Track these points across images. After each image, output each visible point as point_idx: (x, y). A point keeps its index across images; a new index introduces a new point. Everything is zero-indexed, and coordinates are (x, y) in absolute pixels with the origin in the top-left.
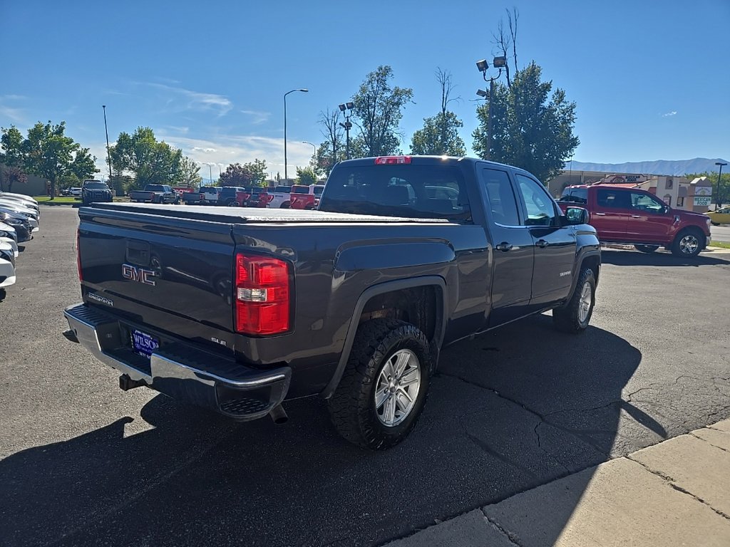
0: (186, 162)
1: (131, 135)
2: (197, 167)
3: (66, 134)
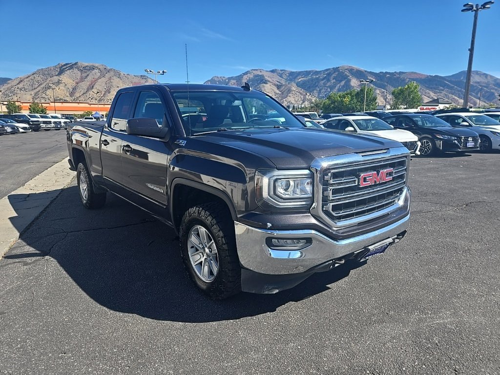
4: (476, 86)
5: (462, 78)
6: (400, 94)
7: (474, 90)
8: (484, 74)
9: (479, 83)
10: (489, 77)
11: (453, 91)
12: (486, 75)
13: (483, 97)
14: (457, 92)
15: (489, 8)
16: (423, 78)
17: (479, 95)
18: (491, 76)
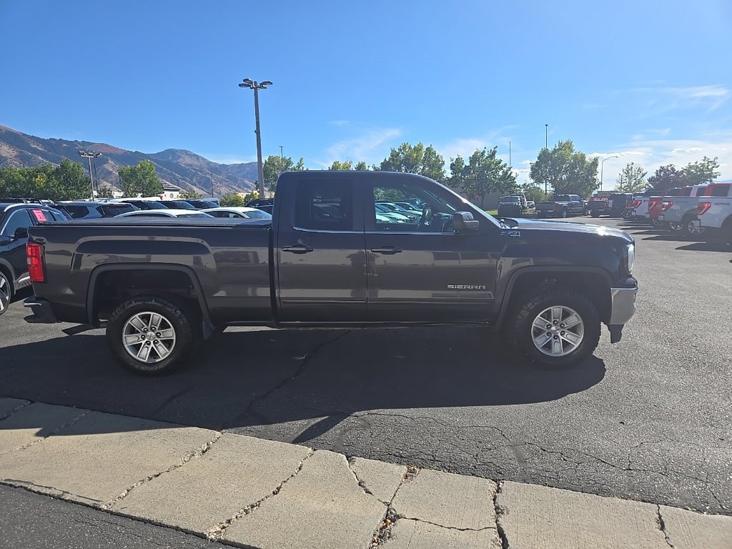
0: (632, 168)
1: (551, 149)
2: (644, 172)
3: (497, 157)
4: (188, 169)
5: (170, 158)
6: (131, 176)
7: (188, 174)
8: (195, 155)
9: (191, 165)
10: (200, 159)
11: (163, 174)
12: (198, 157)
13: (199, 183)
14: (168, 176)
15: (265, 88)
16: (120, 153)
17: (194, 180)
18: (203, 159)
